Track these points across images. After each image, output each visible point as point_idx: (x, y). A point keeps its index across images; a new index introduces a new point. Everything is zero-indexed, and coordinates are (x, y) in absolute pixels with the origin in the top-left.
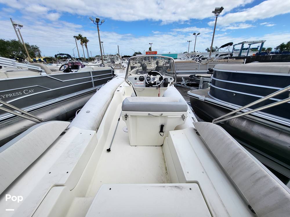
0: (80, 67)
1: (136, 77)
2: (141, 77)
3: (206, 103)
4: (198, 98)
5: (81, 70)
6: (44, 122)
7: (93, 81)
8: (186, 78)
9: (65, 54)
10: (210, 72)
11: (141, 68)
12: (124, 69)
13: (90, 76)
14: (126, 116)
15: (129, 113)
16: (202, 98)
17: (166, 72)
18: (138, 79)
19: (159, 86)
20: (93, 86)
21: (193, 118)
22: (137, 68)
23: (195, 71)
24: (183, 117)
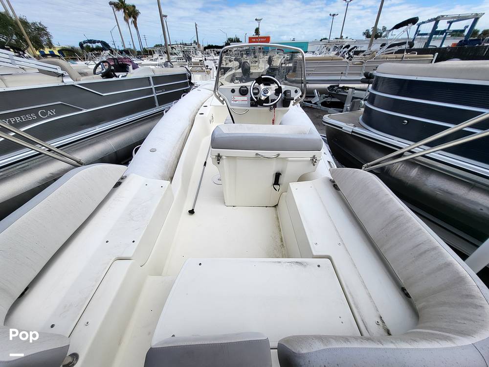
0: (131, 67)
1: (233, 88)
2: (242, 87)
3: (354, 136)
4: (341, 128)
5: (132, 74)
6: (85, 165)
7: (155, 95)
8: (321, 92)
9: (99, 42)
10: (367, 80)
11: (240, 70)
12: (208, 73)
13: (150, 85)
14: (219, 157)
15: (223, 152)
16: (348, 128)
17: (286, 79)
18: (237, 91)
19: (275, 106)
20: (157, 104)
21: (329, 162)
22: (233, 71)
23: (338, 78)
24: (314, 161)
